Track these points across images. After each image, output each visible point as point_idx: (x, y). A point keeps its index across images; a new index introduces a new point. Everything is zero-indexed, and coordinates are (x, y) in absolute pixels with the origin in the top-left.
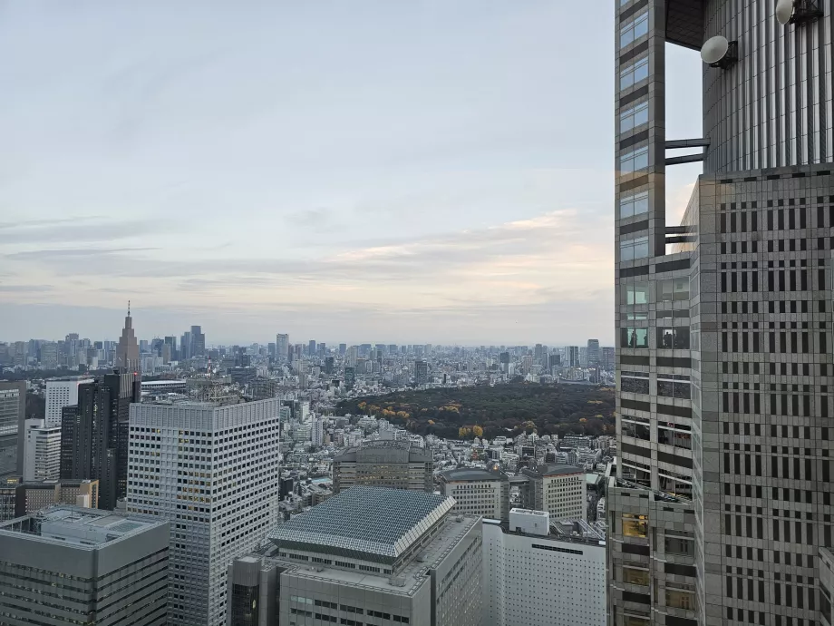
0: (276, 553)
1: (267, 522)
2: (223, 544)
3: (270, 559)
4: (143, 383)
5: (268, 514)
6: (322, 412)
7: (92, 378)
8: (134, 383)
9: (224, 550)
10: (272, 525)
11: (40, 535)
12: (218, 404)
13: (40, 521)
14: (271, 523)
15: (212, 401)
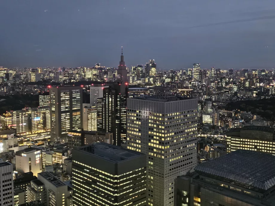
0: (198, 177)
1: (192, 162)
2: (170, 170)
3: (195, 180)
4: (129, 89)
5: (192, 158)
6: (220, 108)
7: (108, 85)
8: (126, 88)
9: (171, 173)
10: (194, 164)
11: (94, 154)
12: (167, 100)
13: (94, 148)
14: (193, 163)
15: (164, 98)
